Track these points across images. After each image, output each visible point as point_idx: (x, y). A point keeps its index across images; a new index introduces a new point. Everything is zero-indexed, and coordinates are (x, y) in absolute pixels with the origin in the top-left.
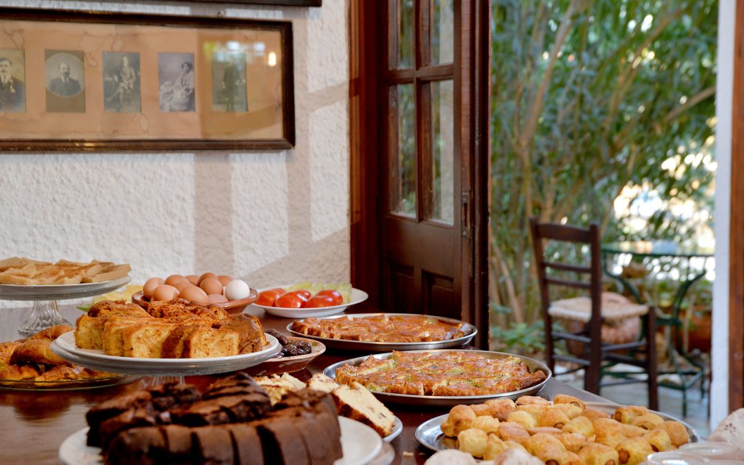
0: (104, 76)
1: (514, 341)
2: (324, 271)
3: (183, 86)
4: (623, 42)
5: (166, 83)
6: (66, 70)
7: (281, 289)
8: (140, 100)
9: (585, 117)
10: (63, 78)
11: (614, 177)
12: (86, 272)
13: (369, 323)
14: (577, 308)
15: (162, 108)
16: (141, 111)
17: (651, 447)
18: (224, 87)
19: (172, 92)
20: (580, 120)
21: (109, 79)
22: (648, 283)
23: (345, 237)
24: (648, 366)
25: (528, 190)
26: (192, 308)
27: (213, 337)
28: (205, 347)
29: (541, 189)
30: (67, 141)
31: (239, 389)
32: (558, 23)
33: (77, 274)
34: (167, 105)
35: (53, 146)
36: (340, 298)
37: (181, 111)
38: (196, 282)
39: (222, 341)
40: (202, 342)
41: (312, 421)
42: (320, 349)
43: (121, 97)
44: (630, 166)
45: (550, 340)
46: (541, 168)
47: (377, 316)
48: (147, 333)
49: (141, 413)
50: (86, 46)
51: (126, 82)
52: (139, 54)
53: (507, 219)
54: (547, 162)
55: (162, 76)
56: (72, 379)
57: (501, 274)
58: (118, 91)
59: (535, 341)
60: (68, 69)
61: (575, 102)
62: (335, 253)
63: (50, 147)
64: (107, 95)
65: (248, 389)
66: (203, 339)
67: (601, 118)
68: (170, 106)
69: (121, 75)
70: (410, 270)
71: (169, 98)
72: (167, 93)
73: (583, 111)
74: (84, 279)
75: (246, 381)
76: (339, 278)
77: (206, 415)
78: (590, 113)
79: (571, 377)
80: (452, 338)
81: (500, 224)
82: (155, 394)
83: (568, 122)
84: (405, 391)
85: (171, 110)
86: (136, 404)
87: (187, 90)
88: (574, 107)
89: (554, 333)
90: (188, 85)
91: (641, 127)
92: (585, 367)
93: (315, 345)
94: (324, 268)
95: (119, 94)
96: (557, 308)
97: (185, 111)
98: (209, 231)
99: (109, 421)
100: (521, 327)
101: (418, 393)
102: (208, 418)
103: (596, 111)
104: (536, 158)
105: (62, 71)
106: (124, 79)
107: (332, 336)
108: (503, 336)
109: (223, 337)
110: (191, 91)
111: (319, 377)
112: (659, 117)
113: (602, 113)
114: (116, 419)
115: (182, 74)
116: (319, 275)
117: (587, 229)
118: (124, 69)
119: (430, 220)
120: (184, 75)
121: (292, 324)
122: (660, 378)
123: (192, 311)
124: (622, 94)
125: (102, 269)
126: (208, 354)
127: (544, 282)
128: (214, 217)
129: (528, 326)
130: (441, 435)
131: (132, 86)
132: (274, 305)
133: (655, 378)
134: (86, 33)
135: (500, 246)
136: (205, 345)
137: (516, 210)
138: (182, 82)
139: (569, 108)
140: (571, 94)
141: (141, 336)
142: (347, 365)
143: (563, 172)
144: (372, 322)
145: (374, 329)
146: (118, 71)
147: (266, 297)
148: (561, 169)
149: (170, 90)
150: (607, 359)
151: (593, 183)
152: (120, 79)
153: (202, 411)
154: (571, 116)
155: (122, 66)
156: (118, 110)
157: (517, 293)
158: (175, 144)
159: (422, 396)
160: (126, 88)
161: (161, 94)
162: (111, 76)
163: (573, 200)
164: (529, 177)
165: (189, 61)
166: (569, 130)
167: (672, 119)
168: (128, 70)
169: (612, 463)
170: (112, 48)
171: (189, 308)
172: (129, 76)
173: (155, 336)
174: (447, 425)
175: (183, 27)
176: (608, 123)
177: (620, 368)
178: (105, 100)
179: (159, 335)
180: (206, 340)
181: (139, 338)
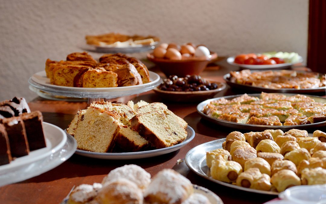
27: (98, 76)
40: (90, 78)
66: (91, 76)
109: (105, 76)
126: (95, 86)
136: (93, 80)
179: (72, 72)
180: (94, 77)
181: (59, 74)
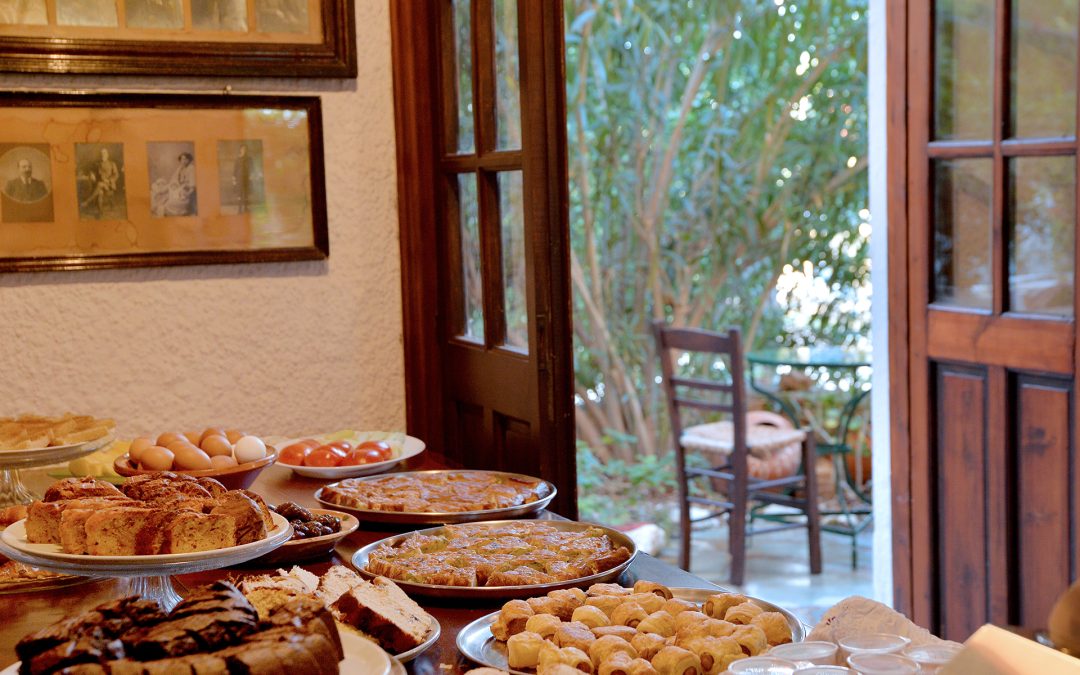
0: (77, 174)
1: (640, 479)
2: (372, 413)
3: (181, 183)
4: (772, 89)
5: (159, 181)
6: (27, 169)
7: (313, 440)
8: (125, 203)
9: (725, 189)
10: (23, 179)
11: (767, 261)
12: (55, 431)
13: (421, 485)
14: (716, 436)
15: (154, 212)
16: (127, 218)
17: (740, 649)
18: (235, 183)
19: (167, 192)
20: (721, 193)
21: (84, 177)
22: (812, 397)
23: (397, 369)
24: (806, 508)
25: (656, 282)
26: (180, 484)
27: (200, 526)
28: (190, 538)
29: (672, 282)
30: (31, 259)
31: (216, 604)
32: (690, 67)
33: (44, 435)
34: (161, 210)
35: (14, 266)
36: (389, 450)
37: (179, 215)
38: (197, 441)
39: (213, 529)
40: (187, 532)
41: (298, 646)
42: (351, 525)
43: (101, 200)
44: (785, 248)
45: (684, 477)
46: (671, 254)
47: (432, 475)
48: (115, 523)
49: (83, 645)
50: (53, 136)
51: (106, 181)
52: (122, 144)
53: (629, 322)
54: (679, 247)
55: (153, 172)
56: (29, 578)
57: (624, 392)
58: (95, 194)
59: (667, 479)
60: (30, 167)
61: (712, 168)
62: (386, 390)
63: (9, 268)
64: (82, 197)
65: (226, 604)
66: (188, 529)
67: (745, 189)
68: (165, 210)
69: (100, 172)
70: (478, 411)
71: (164, 199)
72: (161, 194)
73: (724, 181)
74: (51, 440)
75: (225, 593)
76: (391, 421)
77: (166, 643)
78: (731, 183)
79: (715, 522)
80: (524, 503)
81: (620, 328)
82: (108, 614)
83: (706, 194)
84: (451, 582)
85: (166, 215)
86: (81, 630)
87: (187, 189)
88: (712, 174)
89: (689, 469)
90: (188, 182)
91: (797, 199)
92: (729, 511)
93: (345, 519)
94: (372, 409)
95: (98, 197)
96: (690, 437)
97: (185, 215)
98: (221, 367)
99: (42, 656)
100: (650, 461)
101: (467, 583)
102: (168, 647)
103: (739, 180)
104: (665, 241)
105: (22, 170)
106: (104, 177)
107: (370, 506)
108: (626, 473)
109: (213, 525)
110: (191, 190)
111: (336, 571)
112: (819, 186)
113: (747, 183)
114: (51, 653)
115: (179, 169)
116: (365, 418)
117: (725, 335)
118: (103, 165)
119: (502, 347)
120: (182, 169)
121: (321, 490)
122: (825, 521)
123: (178, 488)
124: (770, 157)
125: (76, 425)
126: (195, 547)
127: (675, 404)
128: (226, 350)
129: (659, 460)
130: (492, 638)
131: (114, 186)
132: (303, 464)
133: (817, 521)
134: (52, 121)
135: (621, 356)
137: (642, 307)
138: (179, 179)
139: (704, 177)
140: (708, 159)
141: (108, 527)
142: (383, 546)
143: (702, 257)
144: (426, 484)
145: (426, 493)
146: (95, 167)
147: (292, 452)
148: (698, 254)
149: (164, 188)
150: (757, 498)
151: (739, 270)
152: (99, 178)
153: (162, 638)
154: (709, 188)
155: (100, 160)
156: (97, 217)
157: (645, 414)
158: (172, 259)
159: (473, 586)
160: (107, 188)
161: (153, 194)
162: (87, 173)
163: (713, 294)
164: (658, 267)
165: (188, 152)
166: (707, 204)
167: (835, 189)
168: (108, 166)
169: (692, 671)
170: (87, 139)
171: (175, 484)
172: (110, 173)
173: (127, 527)
174: (498, 626)
175: (178, 108)
176: (755, 195)
177: (774, 509)
178: (79, 205)
179: (132, 524)
180: (191, 529)
181: (105, 530)
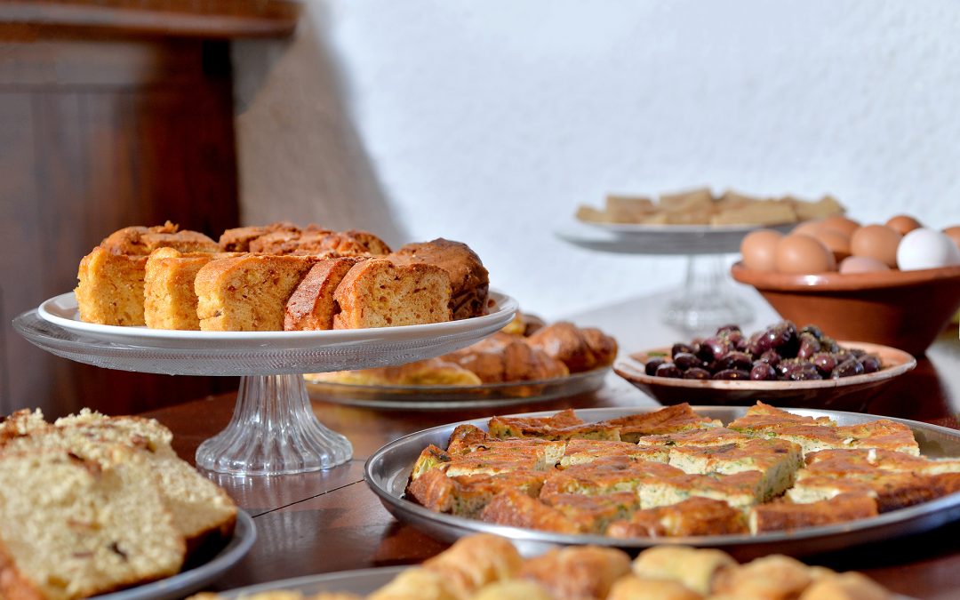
28: (382, 304)
40: (375, 292)
48: (249, 277)
126: (389, 320)
136: (383, 299)
173: (267, 284)
